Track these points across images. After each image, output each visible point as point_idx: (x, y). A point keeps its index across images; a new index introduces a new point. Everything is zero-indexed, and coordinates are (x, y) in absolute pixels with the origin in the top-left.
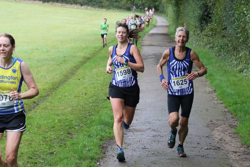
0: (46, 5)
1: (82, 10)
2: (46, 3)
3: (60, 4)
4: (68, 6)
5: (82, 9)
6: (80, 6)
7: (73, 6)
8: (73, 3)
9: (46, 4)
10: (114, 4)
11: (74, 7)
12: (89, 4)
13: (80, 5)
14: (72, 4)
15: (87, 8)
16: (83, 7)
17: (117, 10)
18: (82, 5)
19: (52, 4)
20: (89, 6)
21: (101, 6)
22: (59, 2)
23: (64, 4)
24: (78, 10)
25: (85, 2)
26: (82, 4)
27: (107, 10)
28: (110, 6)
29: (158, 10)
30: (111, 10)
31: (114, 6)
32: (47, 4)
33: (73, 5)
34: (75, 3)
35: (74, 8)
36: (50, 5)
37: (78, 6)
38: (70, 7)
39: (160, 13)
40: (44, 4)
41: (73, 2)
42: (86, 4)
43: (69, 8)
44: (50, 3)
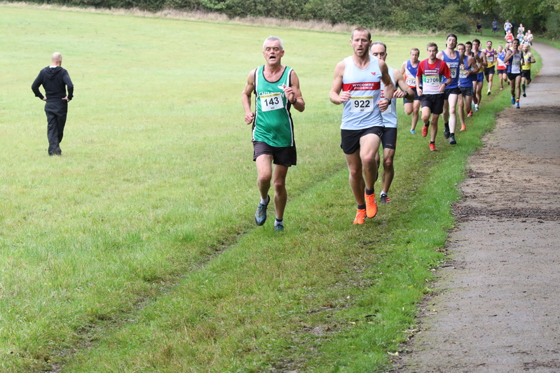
0: (237, 25)
1: (333, 36)
2: (238, 18)
3: (274, 21)
4: (295, 25)
5: (334, 33)
6: (330, 25)
7: (310, 25)
8: (311, 18)
9: (237, 20)
10: (424, 16)
11: (312, 27)
12: (353, 18)
13: (329, 23)
14: (307, 19)
15: (348, 30)
16: (338, 27)
17: (430, 32)
18: (334, 22)
19: (253, 21)
20: (353, 24)
21: (386, 22)
22: (271, 16)
23: (287, 21)
24: (323, 35)
25: (344, 14)
26: (336, 18)
27: (404, 33)
28: (410, 24)
29: (545, 30)
30: (414, 34)
31: (423, 22)
32: (239, 22)
33: (310, 23)
34: (315, 16)
35: (313, 31)
36: (248, 24)
37: (325, 25)
38: (301, 28)
39: (551, 38)
40: (232, 22)
41: (310, 15)
42: (347, 19)
43: (299, 30)
44: (249, 17)
